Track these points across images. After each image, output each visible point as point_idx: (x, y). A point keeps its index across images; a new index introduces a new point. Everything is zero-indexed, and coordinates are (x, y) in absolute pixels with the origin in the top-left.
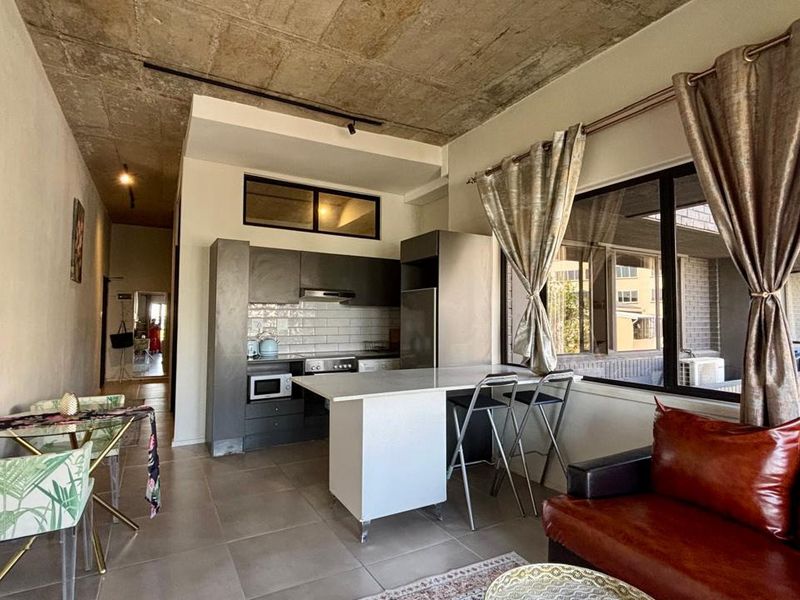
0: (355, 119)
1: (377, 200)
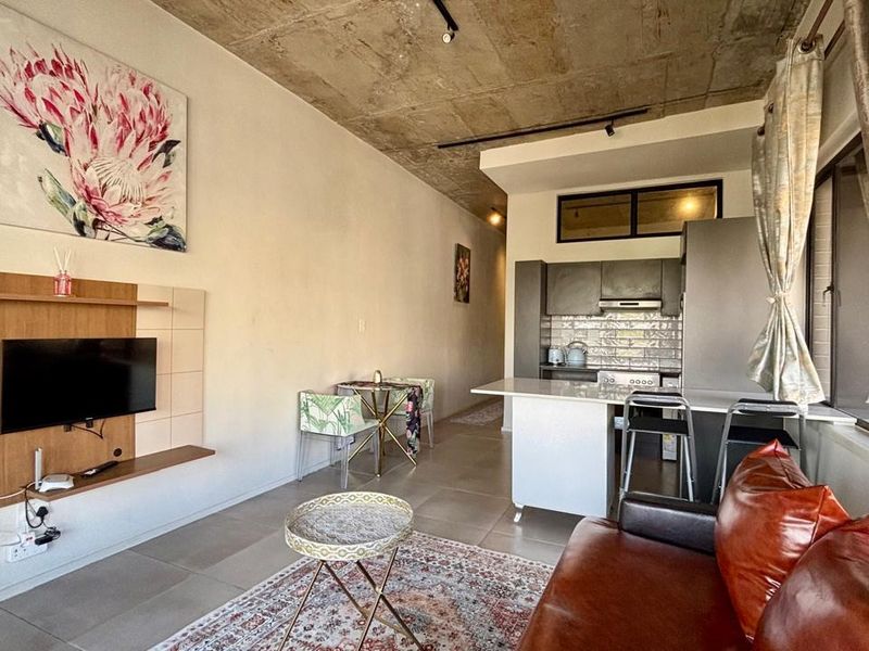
0: (612, 119)
1: (719, 183)
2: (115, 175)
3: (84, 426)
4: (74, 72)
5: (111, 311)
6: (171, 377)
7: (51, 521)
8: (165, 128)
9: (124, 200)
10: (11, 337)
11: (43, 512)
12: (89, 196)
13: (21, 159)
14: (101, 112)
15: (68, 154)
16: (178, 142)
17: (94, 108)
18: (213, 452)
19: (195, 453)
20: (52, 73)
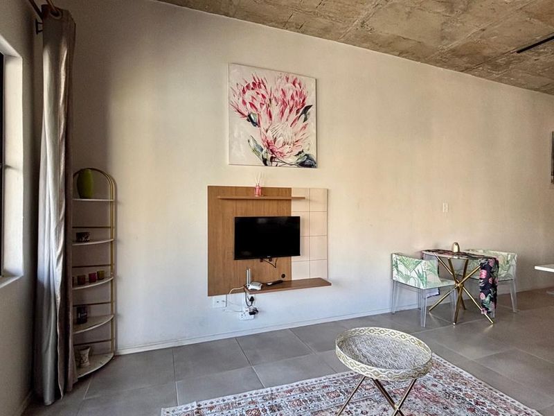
2: (280, 132)
3: (268, 260)
4: (262, 85)
5: (280, 202)
6: (308, 238)
7: (255, 305)
8: (304, 101)
9: (284, 144)
10: (239, 216)
11: (252, 300)
12: (269, 145)
13: (241, 133)
14: (273, 101)
15: (259, 126)
16: (311, 106)
17: (270, 100)
18: (330, 284)
19: (322, 283)
20: (253, 89)
